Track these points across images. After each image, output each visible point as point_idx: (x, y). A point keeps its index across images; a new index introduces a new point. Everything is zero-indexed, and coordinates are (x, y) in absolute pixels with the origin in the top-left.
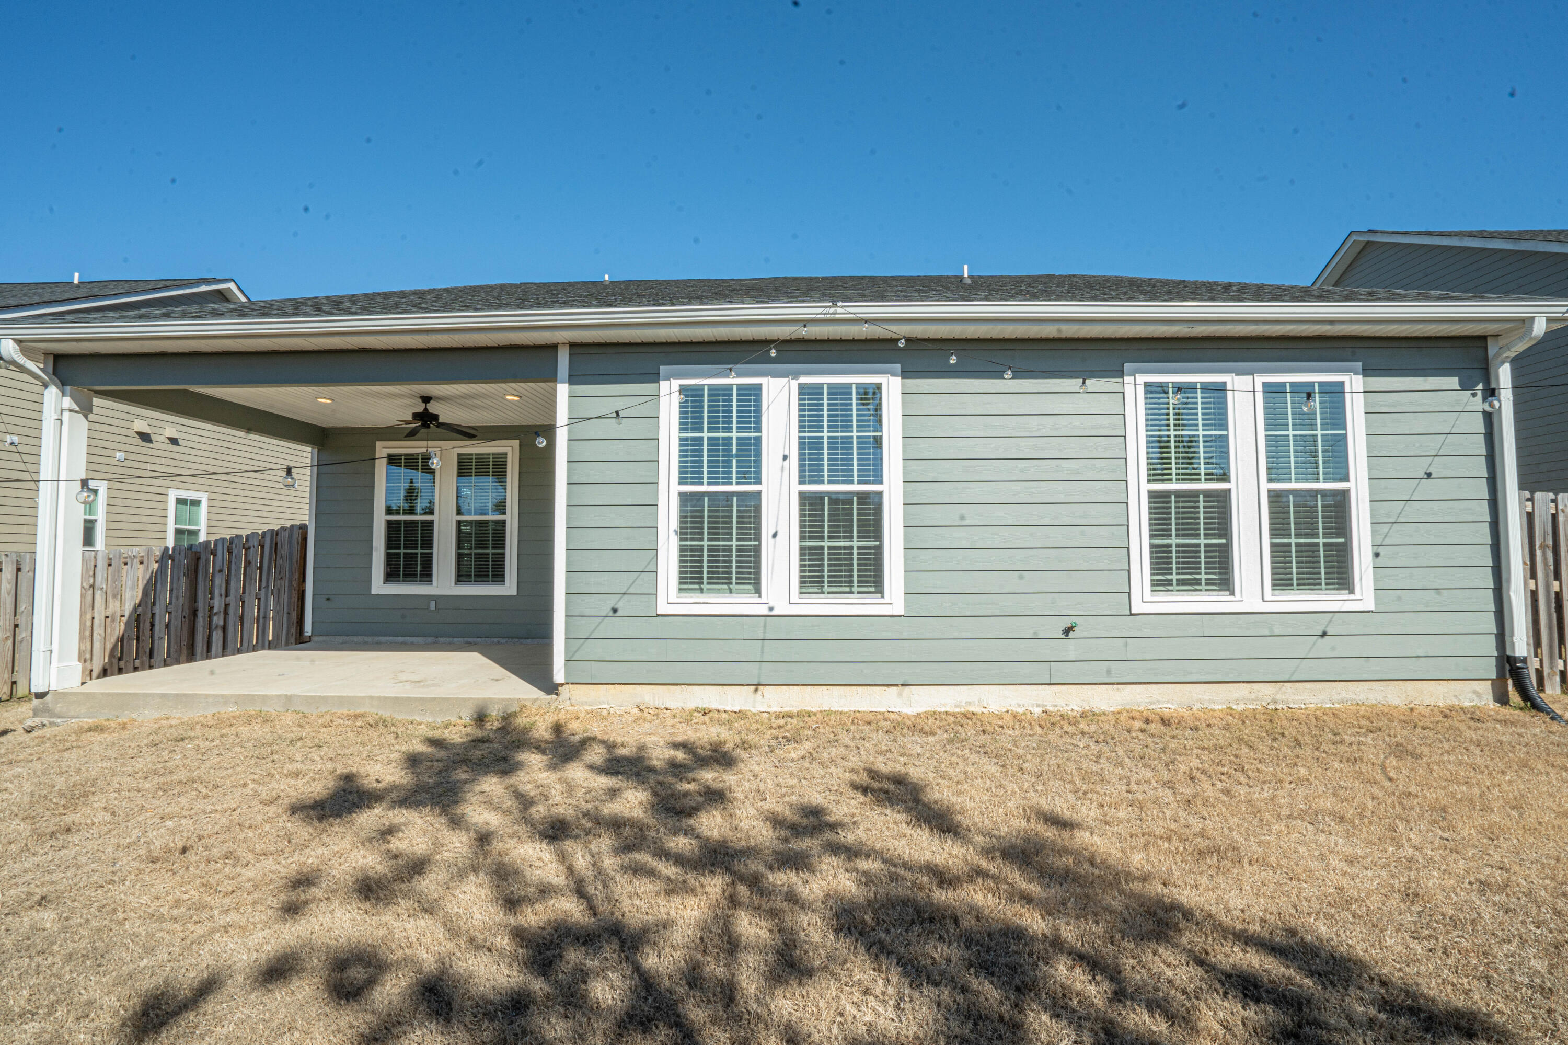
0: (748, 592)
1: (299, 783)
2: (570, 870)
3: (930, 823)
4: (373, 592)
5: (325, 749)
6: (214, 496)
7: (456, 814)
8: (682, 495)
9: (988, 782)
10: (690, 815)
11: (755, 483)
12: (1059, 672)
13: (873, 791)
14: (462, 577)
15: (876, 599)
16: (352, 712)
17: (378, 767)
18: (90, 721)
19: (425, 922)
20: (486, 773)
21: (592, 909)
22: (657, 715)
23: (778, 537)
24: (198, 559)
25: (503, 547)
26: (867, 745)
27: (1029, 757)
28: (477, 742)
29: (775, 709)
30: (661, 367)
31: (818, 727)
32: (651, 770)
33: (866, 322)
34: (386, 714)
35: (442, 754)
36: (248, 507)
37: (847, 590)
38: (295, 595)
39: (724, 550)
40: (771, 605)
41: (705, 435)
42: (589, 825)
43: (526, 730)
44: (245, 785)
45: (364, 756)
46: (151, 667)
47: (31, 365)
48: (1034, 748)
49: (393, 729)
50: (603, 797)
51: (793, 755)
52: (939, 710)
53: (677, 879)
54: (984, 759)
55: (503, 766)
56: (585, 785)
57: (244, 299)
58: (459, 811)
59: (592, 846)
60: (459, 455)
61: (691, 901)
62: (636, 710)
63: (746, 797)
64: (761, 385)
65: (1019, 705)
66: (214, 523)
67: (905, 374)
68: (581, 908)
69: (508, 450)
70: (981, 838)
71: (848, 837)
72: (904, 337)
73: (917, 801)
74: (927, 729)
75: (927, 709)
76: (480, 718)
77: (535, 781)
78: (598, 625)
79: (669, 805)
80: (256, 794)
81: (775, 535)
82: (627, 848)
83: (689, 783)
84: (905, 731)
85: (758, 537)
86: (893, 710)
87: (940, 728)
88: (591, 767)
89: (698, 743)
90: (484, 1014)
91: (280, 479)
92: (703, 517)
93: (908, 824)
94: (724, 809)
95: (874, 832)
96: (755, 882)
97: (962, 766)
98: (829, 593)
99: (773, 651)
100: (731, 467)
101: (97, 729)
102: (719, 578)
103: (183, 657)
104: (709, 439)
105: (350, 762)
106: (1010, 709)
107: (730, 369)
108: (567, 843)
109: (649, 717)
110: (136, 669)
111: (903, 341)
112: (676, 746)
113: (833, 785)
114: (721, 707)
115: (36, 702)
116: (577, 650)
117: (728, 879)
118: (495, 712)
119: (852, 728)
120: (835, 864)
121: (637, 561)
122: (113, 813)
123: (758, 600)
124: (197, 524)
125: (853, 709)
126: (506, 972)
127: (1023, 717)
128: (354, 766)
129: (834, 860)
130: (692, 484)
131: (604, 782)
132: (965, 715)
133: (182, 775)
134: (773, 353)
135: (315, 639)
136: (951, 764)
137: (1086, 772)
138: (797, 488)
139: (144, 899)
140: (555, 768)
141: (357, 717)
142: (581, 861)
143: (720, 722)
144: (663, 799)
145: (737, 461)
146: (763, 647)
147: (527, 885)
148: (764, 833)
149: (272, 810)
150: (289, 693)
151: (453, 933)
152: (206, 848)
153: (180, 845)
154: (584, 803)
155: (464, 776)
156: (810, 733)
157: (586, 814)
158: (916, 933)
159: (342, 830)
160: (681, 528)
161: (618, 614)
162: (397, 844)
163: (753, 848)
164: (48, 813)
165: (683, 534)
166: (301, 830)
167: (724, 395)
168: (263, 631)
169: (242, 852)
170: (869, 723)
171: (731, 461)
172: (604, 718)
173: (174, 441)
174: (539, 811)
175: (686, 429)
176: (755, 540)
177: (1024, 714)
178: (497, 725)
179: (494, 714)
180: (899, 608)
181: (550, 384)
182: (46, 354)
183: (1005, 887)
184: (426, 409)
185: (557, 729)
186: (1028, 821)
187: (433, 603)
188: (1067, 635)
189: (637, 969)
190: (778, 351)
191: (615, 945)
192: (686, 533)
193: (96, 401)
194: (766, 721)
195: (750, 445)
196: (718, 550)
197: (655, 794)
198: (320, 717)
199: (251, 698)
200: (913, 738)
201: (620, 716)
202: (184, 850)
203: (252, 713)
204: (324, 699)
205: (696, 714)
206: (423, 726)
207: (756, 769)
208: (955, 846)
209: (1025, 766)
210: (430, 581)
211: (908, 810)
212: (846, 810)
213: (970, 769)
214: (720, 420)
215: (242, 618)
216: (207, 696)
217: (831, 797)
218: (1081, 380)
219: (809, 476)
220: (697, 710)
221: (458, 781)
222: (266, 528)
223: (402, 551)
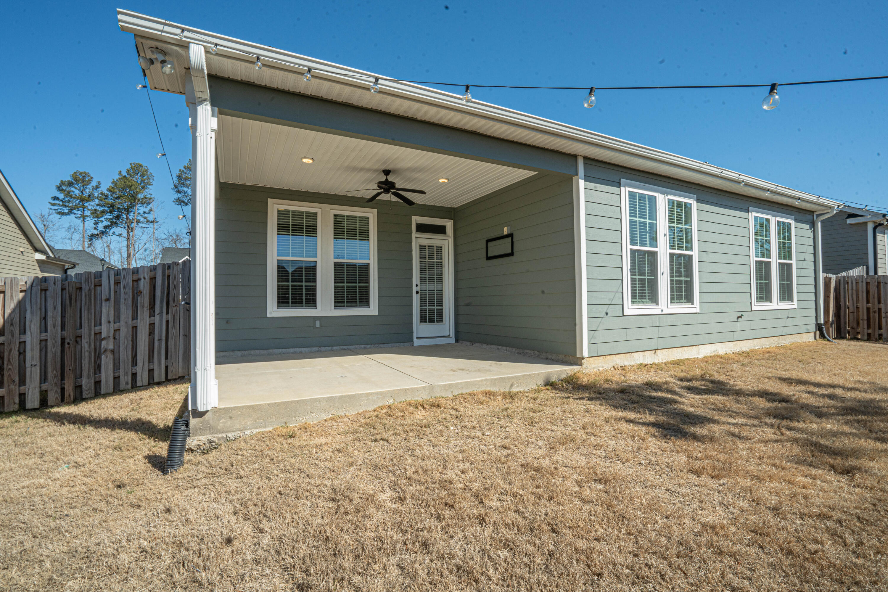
4: (268, 316)
8: (631, 251)
11: (656, 247)
12: (737, 336)
14: (339, 302)
15: (691, 305)
29: (661, 361)
30: (621, 180)
40: (662, 309)
41: (638, 220)
60: (335, 215)
64: (656, 197)
67: (697, 200)
75: (704, 356)
78: (600, 322)
81: (663, 274)
92: (636, 263)
98: (676, 303)
99: (662, 333)
100: (647, 237)
102: (642, 296)
106: (725, 353)
114: (644, 363)
116: (592, 338)
123: (657, 307)
130: (635, 245)
132: (718, 356)
138: (669, 251)
145: (649, 235)
146: (658, 331)
160: (631, 269)
161: (608, 316)
165: (632, 273)
167: (643, 199)
171: (646, 234)
175: (632, 216)
176: (653, 276)
180: (698, 310)
184: (387, 179)
187: (317, 322)
188: (738, 320)
195: (653, 227)
196: (642, 282)
210: (315, 307)
214: (643, 213)
219: (673, 246)
223: (290, 284)
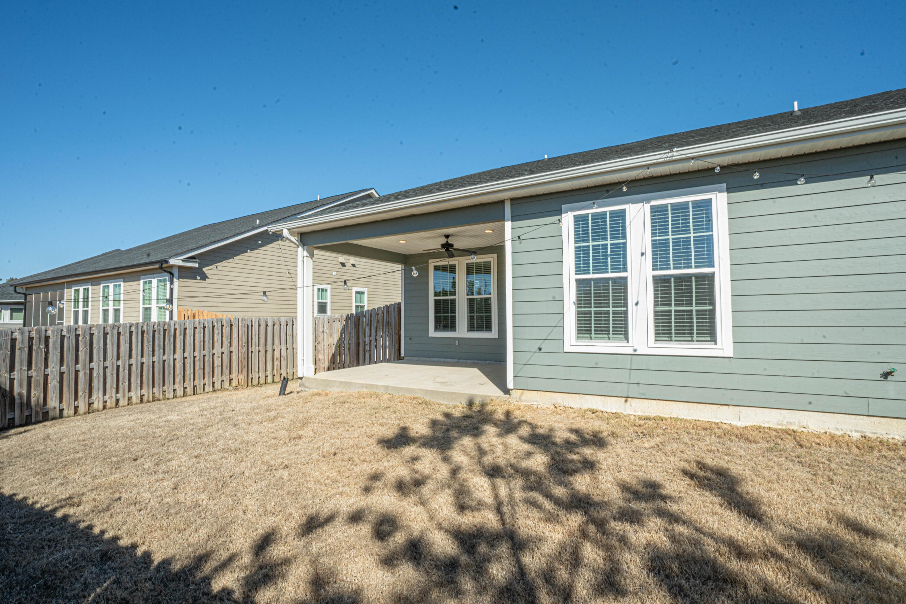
0: (620, 339)
1: (384, 429)
2: (496, 496)
3: (739, 508)
4: (430, 336)
5: (397, 413)
6: (370, 290)
7: (448, 455)
8: (577, 281)
9: (797, 485)
10: (571, 475)
11: (623, 271)
12: (876, 406)
13: (698, 477)
14: (471, 327)
15: (711, 345)
16: (412, 396)
17: (418, 425)
18: (316, 390)
19: (420, 509)
20: (466, 435)
21: (503, 521)
22: (564, 411)
23: (639, 305)
24: (359, 319)
25: (490, 312)
26: (700, 444)
27: (840, 471)
28: (466, 417)
29: (639, 413)
30: (563, 206)
31: (667, 428)
32: (554, 444)
33: (692, 159)
34: (427, 398)
35: (448, 422)
36: (383, 294)
37: (690, 339)
38: (397, 337)
39: (605, 313)
40: (635, 348)
41: (591, 244)
42: (512, 471)
43: (492, 413)
44: (363, 427)
45: (413, 419)
46: (344, 368)
47: (293, 239)
48: (847, 464)
49: (429, 406)
50: (524, 456)
51: (646, 445)
52: (763, 425)
53: (554, 513)
54: (798, 467)
55: (476, 432)
56: (515, 448)
57: (377, 196)
58: (450, 454)
59: (512, 484)
60: (467, 264)
61: (559, 528)
62: (553, 407)
63: (608, 468)
64: (625, 209)
65: (838, 429)
66: (371, 302)
67: (729, 190)
68: (497, 518)
69: (491, 260)
70: (782, 527)
71: (673, 507)
72: (719, 165)
73: (732, 490)
74: (751, 438)
75: (754, 424)
76: (470, 404)
77: (490, 442)
78: (531, 358)
79: (560, 467)
80: (366, 432)
81: (637, 304)
82: (530, 488)
83: (575, 454)
84: (733, 438)
85: (626, 305)
86: (726, 422)
87: (763, 438)
88: (521, 438)
89: (586, 430)
90: (436, 566)
91: (342, 287)
92: (590, 294)
93: (721, 506)
94: (593, 474)
95: (693, 506)
96: (600, 525)
97: (776, 469)
98: (676, 341)
99: (636, 376)
100: (607, 262)
101: (318, 394)
102: (601, 331)
103: (355, 364)
104: (593, 246)
105: (407, 421)
106: (828, 431)
107: (594, 203)
108: (498, 480)
109: (560, 412)
110: (339, 368)
111: (718, 168)
112: (572, 431)
113: (670, 469)
114: (604, 410)
115: (299, 381)
116: (520, 371)
117: (584, 519)
118: (477, 402)
119: (692, 431)
120: (659, 523)
121: (552, 321)
122: (315, 433)
123: (627, 345)
124: (363, 303)
125: (695, 418)
126: (451, 545)
127: (841, 439)
128: (408, 423)
129: (659, 521)
130: (584, 274)
131: (526, 447)
132: (786, 432)
133: (340, 419)
134: (625, 189)
135: (406, 358)
136: (767, 467)
137: (899, 492)
138: (651, 273)
139: (317, 474)
140: (502, 436)
141: (414, 398)
142: (503, 492)
143: (602, 419)
144: (557, 462)
145: (611, 258)
146: (630, 374)
147: (473, 500)
148: (615, 493)
149: (371, 441)
150: (387, 385)
151: (432, 518)
152: (343, 454)
153: (334, 452)
154: (513, 458)
155: (456, 435)
156: (661, 431)
157: (511, 465)
158: (710, 587)
159: (396, 455)
160: (578, 300)
161: (542, 351)
162: (418, 466)
163: (606, 502)
164: (295, 429)
165: (579, 304)
166: (379, 451)
167: (602, 218)
168: (385, 354)
169: (355, 459)
170: (705, 429)
171: (607, 259)
172: (534, 410)
173: (354, 265)
174: (488, 460)
175: (579, 241)
176: (624, 307)
177: (843, 436)
178: (478, 409)
179: (477, 403)
180: (729, 352)
181: (502, 222)
182: (298, 233)
183: (795, 571)
184: (447, 242)
185: (508, 414)
186: (830, 522)
187: (457, 342)
188: (886, 378)
189: (519, 562)
190: (627, 188)
191: (509, 545)
192: (581, 304)
193: (316, 252)
194: (632, 421)
195: (620, 247)
196: (601, 314)
197: (553, 459)
198: (398, 397)
199: (372, 386)
200: (739, 444)
201: (543, 410)
202: (335, 454)
203: (372, 393)
204: (401, 389)
205: (588, 412)
206: (443, 406)
207: (619, 451)
208: (757, 530)
209: (835, 478)
210: (455, 330)
211: (722, 496)
212: (675, 487)
213: (783, 473)
214: (600, 234)
215: (376, 346)
216: (356, 383)
217: (667, 477)
218: (869, 177)
219: (660, 265)
220: (588, 410)
221: (453, 437)
222: (378, 306)
223: (442, 315)
